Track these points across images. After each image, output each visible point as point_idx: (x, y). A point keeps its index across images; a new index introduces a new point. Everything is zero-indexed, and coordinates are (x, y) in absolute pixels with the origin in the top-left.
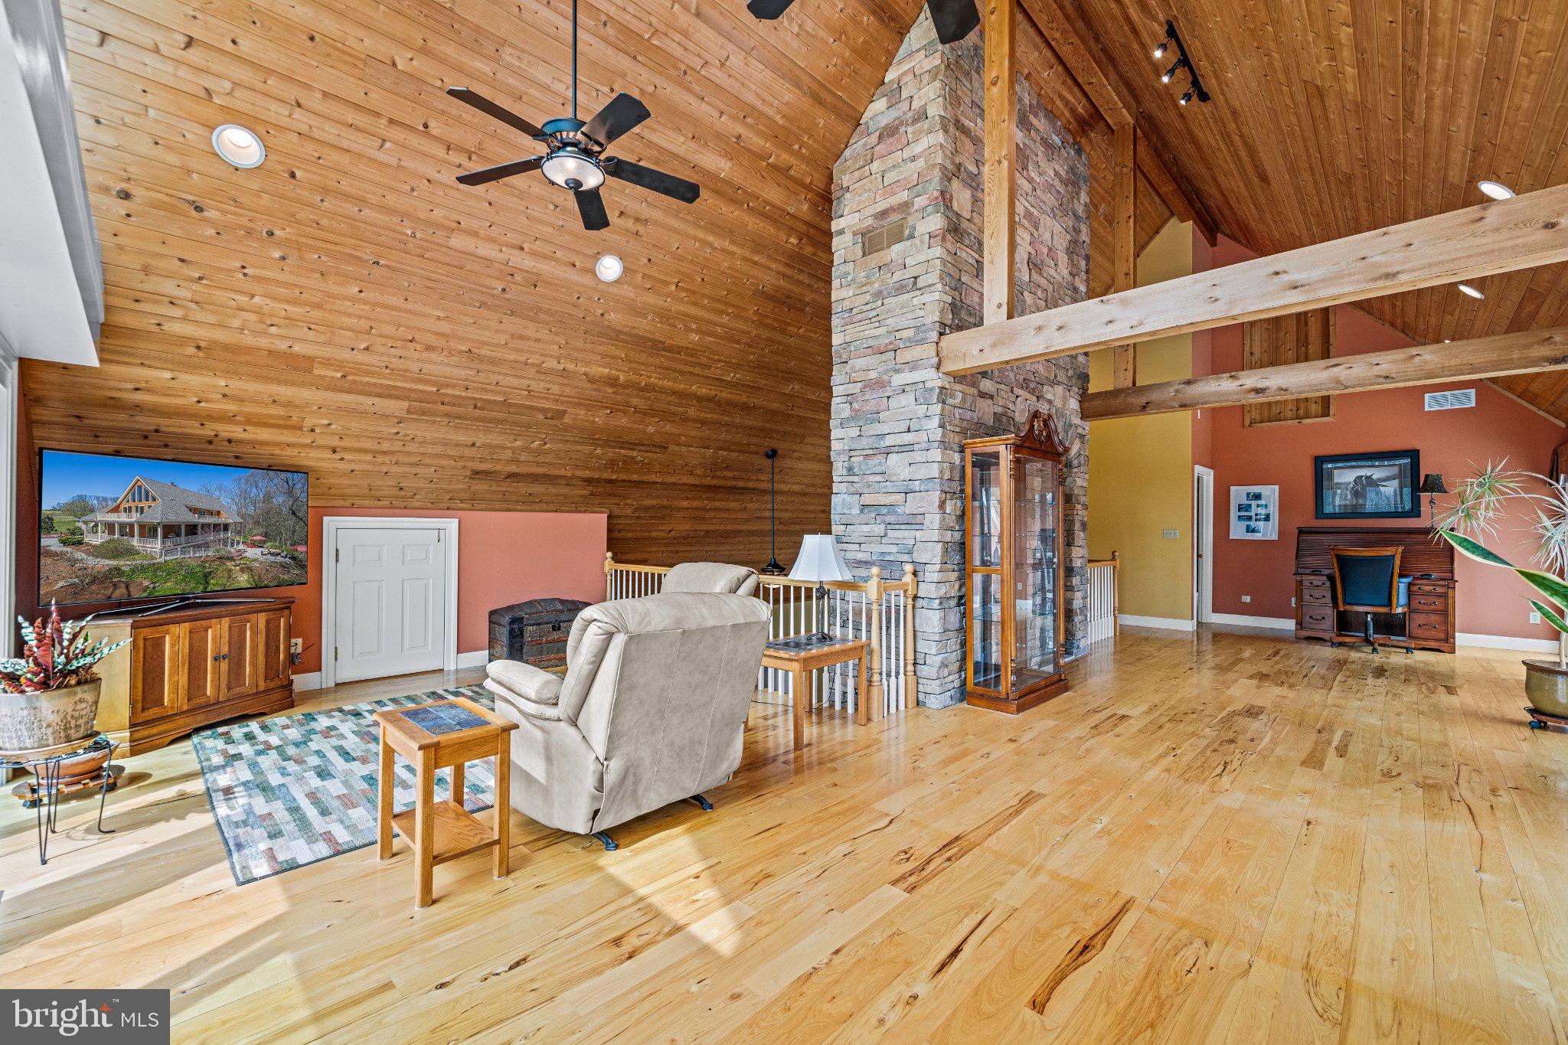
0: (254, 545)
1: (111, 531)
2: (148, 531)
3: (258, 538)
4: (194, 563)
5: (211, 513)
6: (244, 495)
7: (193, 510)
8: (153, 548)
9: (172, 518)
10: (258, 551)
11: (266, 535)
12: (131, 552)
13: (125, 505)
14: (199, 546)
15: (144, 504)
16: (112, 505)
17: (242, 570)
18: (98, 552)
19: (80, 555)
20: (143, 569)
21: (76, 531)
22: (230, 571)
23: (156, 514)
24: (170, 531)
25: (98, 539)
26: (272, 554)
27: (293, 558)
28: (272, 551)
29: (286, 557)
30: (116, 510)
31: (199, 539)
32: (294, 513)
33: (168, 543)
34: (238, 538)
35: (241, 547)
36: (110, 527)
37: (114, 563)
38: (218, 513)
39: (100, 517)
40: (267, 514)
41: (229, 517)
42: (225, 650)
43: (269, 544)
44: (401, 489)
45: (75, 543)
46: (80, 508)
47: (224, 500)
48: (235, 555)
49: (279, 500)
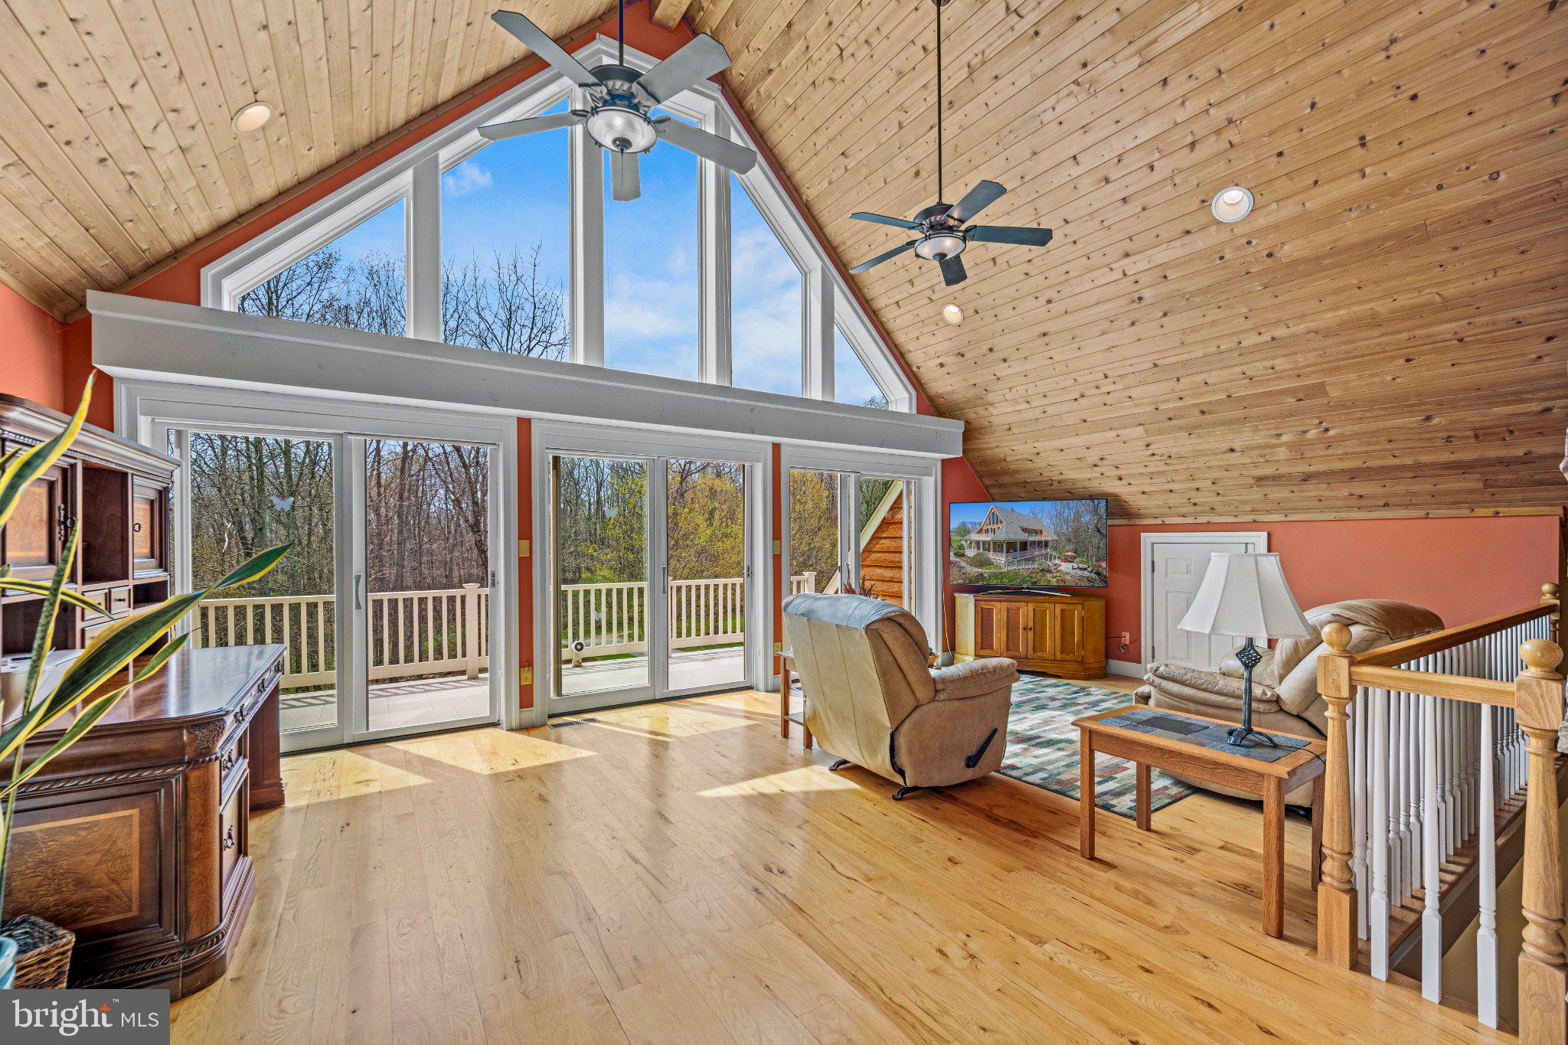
0: (1066, 560)
1: (979, 548)
2: (997, 546)
3: (1070, 553)
4: (1025, 574)
5: (1036, 532)
6: (1059, 515)
7: (1025, 530)
8: (1000, 559)
9: (1012, 538)
10: (1070, 565)
11: (1075, 551)
12: (988, 563)
13: (986, 527)
14: (1028, 560)
15: (996, 527)
16: (979, 528)
18: (974, 562)
19: (963, 564)
21: (961, 547)
23: (1003, 534)
24: (1010, 546)
25: (971, 553)
26: (1081, 569)
27: (1098, 573)
28: (1081, 566)
29: (1091, 572)
30: (980, 532)
31: (1028, 554)
32: (1098, 531)
33: (1010, 557)
34: (1054, 554)
35: (1057, 561)
36: (978, 543)
37: (979, 570)
38: (1041, 532)
39: (975, 537)
40: (1076, 531)
41: (1048, 536)
42: (1032, 624)
43: (1078, 560)
44: (1195, 504)
45: (961, 555)
46: (964, 531)
47: (1046, 522)
48: (1052, 568)
49: (1086, 518)
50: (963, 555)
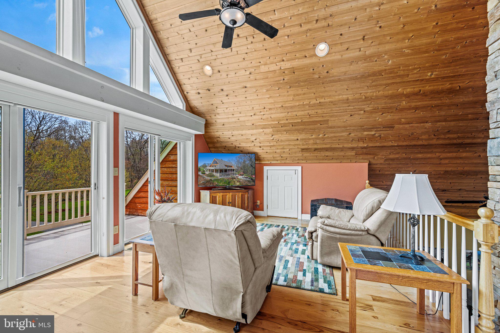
0: (241, 175)
1: (210, 171)
2: (217, 171)
3: (242, 173)
4: (226, 179)
5: (230, 166)
7: (226, 166)
8: (218, 175)
9: (222, 168)
10: (242, 177)
11: (244, 172)
12: (213, 176)
13: (212, 165)
14: (227, 175)
15: (216, 165)
16: (210, 165)
17: (238, 182)
18: (208, 176)
19: (205, 176)
20: (216, 180)
21: (204, 171)
22: (235, 181)
23: (218, 167)
24: (221, 171)
25: (207, 173)
26: (246, 178)
27: (252, 179)
29: (249, 179)
30: (211, 166)
31: (227, 173)
32: (252, 166)
33: (221, 174)
34: (236, 173)
35: (237, 175)
36: (210, 170)
37: (210, 178)
38: (232, 166)
39: (208, 168)
40: (244, 166)
41: (234, 167)
42: (231, 201)
43: (245, 175)
44: (282, 157)
45: (204, 173)
46: (205, 166)
47: (233, 163)
48: (236, 177)
49: (247, 162)
50: (205, 173)
